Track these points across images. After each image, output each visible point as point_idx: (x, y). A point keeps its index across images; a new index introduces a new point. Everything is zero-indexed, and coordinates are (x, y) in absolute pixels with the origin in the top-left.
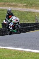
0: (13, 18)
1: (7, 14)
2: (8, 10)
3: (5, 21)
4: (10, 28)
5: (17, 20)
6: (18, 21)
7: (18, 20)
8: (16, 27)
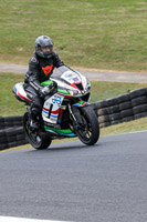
0: (63, 77)
1: (33, 59)
2: (37, 40)
3: (25, 88)
4: (48, 120)
5: (80, 86)
6: (85, 92)
7: (85, 86)
8: (75, 116)
